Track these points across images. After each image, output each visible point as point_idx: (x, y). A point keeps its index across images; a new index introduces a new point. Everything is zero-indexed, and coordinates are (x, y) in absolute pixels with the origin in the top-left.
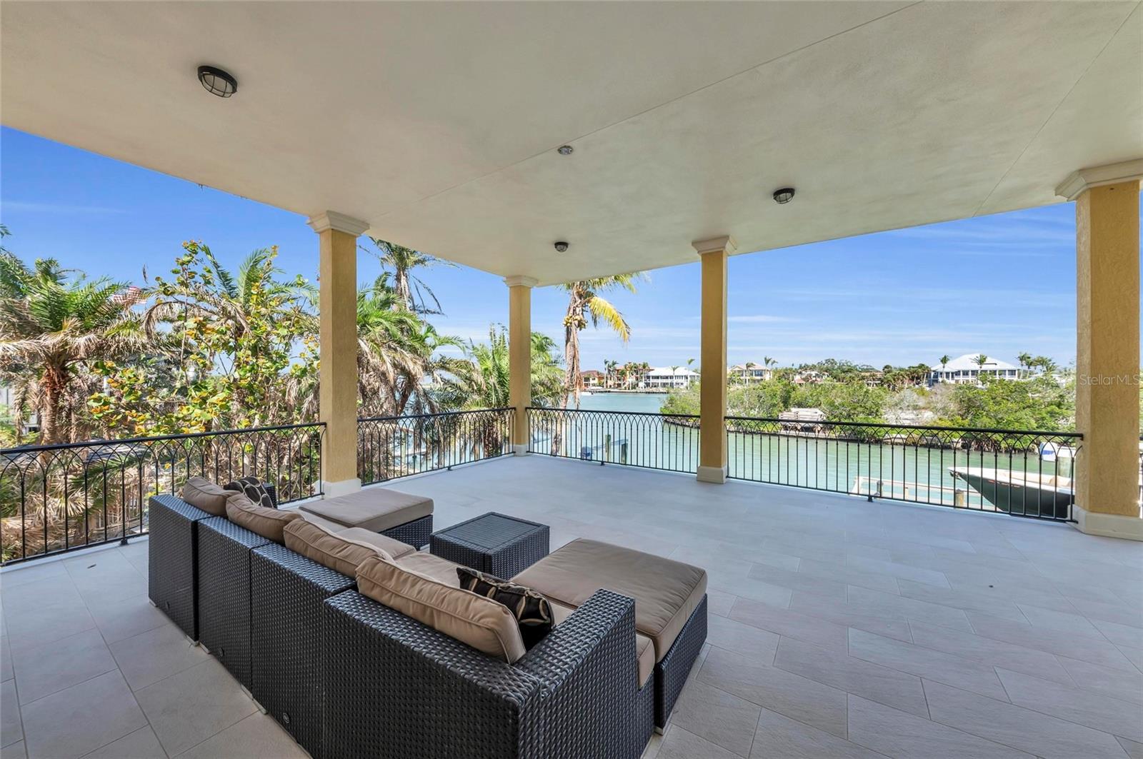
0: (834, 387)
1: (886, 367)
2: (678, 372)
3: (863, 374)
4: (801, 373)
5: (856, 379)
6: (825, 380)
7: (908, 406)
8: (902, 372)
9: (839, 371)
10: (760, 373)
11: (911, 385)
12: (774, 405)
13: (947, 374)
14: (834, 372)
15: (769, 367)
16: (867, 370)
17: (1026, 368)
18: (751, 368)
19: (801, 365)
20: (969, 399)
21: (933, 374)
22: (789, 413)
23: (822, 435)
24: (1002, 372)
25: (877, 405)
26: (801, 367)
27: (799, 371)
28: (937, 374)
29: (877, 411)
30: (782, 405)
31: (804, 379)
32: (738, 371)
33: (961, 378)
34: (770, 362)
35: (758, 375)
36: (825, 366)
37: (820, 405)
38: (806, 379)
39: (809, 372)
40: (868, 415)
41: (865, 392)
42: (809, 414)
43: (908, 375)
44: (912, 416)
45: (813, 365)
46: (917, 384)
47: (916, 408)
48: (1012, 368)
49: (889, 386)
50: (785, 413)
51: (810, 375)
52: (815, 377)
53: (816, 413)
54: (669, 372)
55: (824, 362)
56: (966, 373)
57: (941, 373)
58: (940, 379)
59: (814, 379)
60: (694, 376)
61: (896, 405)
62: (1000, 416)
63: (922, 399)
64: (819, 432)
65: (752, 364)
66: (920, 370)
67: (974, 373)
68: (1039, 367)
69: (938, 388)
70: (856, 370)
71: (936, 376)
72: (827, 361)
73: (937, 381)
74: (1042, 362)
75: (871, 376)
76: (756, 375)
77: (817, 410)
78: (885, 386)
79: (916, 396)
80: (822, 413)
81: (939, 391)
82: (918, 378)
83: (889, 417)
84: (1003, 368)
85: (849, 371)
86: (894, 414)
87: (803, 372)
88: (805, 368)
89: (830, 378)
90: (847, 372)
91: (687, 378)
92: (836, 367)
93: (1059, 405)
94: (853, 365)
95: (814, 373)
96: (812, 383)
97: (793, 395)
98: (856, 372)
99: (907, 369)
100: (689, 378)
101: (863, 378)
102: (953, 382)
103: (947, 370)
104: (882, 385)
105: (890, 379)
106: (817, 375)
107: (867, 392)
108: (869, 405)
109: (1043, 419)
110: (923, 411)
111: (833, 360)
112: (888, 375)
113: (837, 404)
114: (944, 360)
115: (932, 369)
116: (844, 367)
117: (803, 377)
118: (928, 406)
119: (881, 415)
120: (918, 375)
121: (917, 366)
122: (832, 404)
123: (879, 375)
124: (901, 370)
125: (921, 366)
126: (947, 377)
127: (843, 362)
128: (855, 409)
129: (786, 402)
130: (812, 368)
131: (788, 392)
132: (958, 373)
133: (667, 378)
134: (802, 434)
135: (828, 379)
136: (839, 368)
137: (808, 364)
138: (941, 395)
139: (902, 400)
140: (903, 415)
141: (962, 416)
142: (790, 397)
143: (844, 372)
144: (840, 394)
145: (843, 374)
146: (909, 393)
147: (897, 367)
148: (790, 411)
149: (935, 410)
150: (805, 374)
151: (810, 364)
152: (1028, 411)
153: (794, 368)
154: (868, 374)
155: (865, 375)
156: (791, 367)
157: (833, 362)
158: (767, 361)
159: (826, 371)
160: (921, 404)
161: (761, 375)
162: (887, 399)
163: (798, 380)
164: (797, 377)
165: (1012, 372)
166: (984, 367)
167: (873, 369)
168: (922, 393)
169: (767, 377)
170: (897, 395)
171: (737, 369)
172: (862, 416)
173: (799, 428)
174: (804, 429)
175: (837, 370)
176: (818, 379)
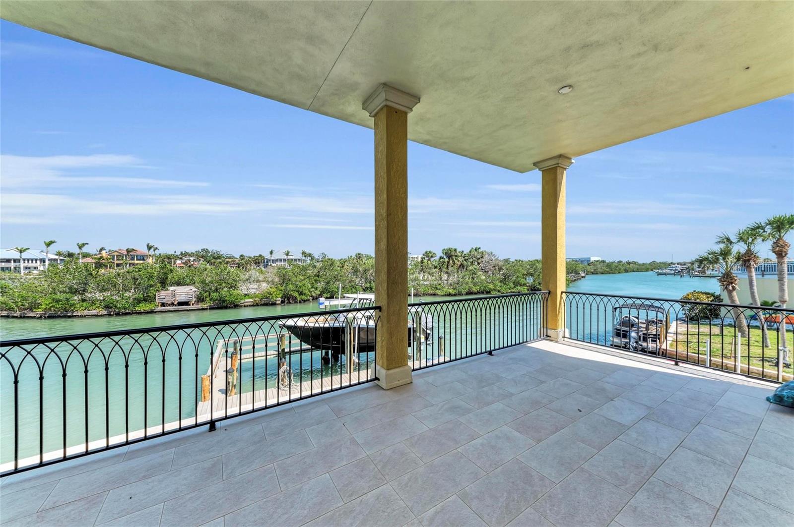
0: (206, 269)
1: (241, 256)
2: (25, 255)
3: (227, 260)
4: (181, 258)
5: (223, 263)
6: (201, 264)
7: (254, 281)
8: (250, 259)
9: (212, 258)
10: (142, 257)
11: (255, 267)
12: (151, 286)
13: (273, 260)
14: (208, 258)
15: (152, 252)
16: (230, 258)
17: (304, 258)
18: (131, 253)
19: (182, 252)
20: (284, 275)
21: (266, 260)
22: (167, 292)
23: (196, 306)
24: (295, 260)
25: (235, 281)
26: (182, 254)
27: (180, 256)
28: (268, 261)
29: (236, 285)
30: (159, 285)
31: (184, 263)
32: (117, 256)
33: (279, 263)
34: (152, 249)
35: (140, 260)
36: (201, 254)
37: (194, 283)
39: (188, 258)
40: (230, 288)
41: (228, 272)
42: (183, 290)
43: (253, 261)
44: (256, 287)
45: (192, 253)
46: (259, 266)
47: (258, 281)
48: (299, 258)
49: (243, 268)
50: (163, 292)
51: (189, 260)
52: (193, 261)
53: (191, 290)
54: (17, 255)
55: (200, 251)
56: (281, 260)
57: (270, 260)
58: (269, 264)
59: (192, 263)
60: (55, 260)
61: (247, 280)
62: (297, 283)
63: (261, 275)
64: (193, 305)
65: (133, 249)
66: (259, 258)
67: (285, 260)
68: (309, 258)
69: (269, 269)
70: (223, 257)
71: (267, 262)
72: (203, 249)
73: (268, 265)
74: (310, 255)
75: (232, 261)
76: (137, 260)
77: (192, 287)
78: (241, 267)
79: (258, 274)
80: (196, 289)
81: (269, 271)
82: (259, 263)
83: (243, 289)
84: (296, 258)
85: (219, 257)
86: (246, 286)
87: (184, 258)
88: (185, 254)
89: (205, 263)
90: (217, 258)
91: (44, 262)
92: (209, 255)
93: (318, 276)
94: (221, 253)
95: (192, 259)
96: (189, 266)
97: (170, 277)
98: (223, 259)
99: (253, 257)
100: (47, 263)
101: (227, 263)
102: (275, 265)
103: (272, 258)
104: (239, 267)
105: (243, 263)
107: (229, 272)
108: (230, 281)
109: (313, 283)
110: (262, 283)
111: (207, 249)
112: (242, 261)
113: (207, 282)
114: (271, 253)
115: (266, 258)
116: (215, 255)
117: (183, 261)
118: (264, 280)
119: (238, 287)
120: (259, 261)
121: (258, 255)
122: (203, 282)
123: (237, 261)
124: (250, 258)
125: (260, 256)
126: (273, 262)
127: (215, 251)
128: (221, 285)
129: (164, 283)
130: (191, 255)
131: (165, 274)
132: (277, 260)
133: (8, 261)
135: (203, 263)
136: (211, 255)
137: (187, 251)
138: (271, 273)
139: (250, 277)
140: (251, 286)
141: (281, 284)
142: (167, 278)
143: (215, 259)
144: (210, 274)
145: (214, 260)
146: (254, 272)
147: (248, 255)
148: (168, 290)
149: (268, 282)
150: (185, 259)
151: (189, 251)
152: (307, 280)
153: (176, 254)
154: (230, 260)
155: (228, 260)
156: (174, 253)
157: (207, 251)
158: (149, 248)
159: (202, 257)
160: (261, 279)
161: (143, 259)
162: (242, 277)
163: (179, 264)
164: (179, 262)
165: (299, 260)
166: (289, 257)
167: (234, 257)
168: (262, 272)
169: (150, 261)
170: (248, 273)
171: (116, 254)
172: (225, 289)
173: (176, 303)
174: (180, 304)
175: (210, 257)
176: (195, 263)
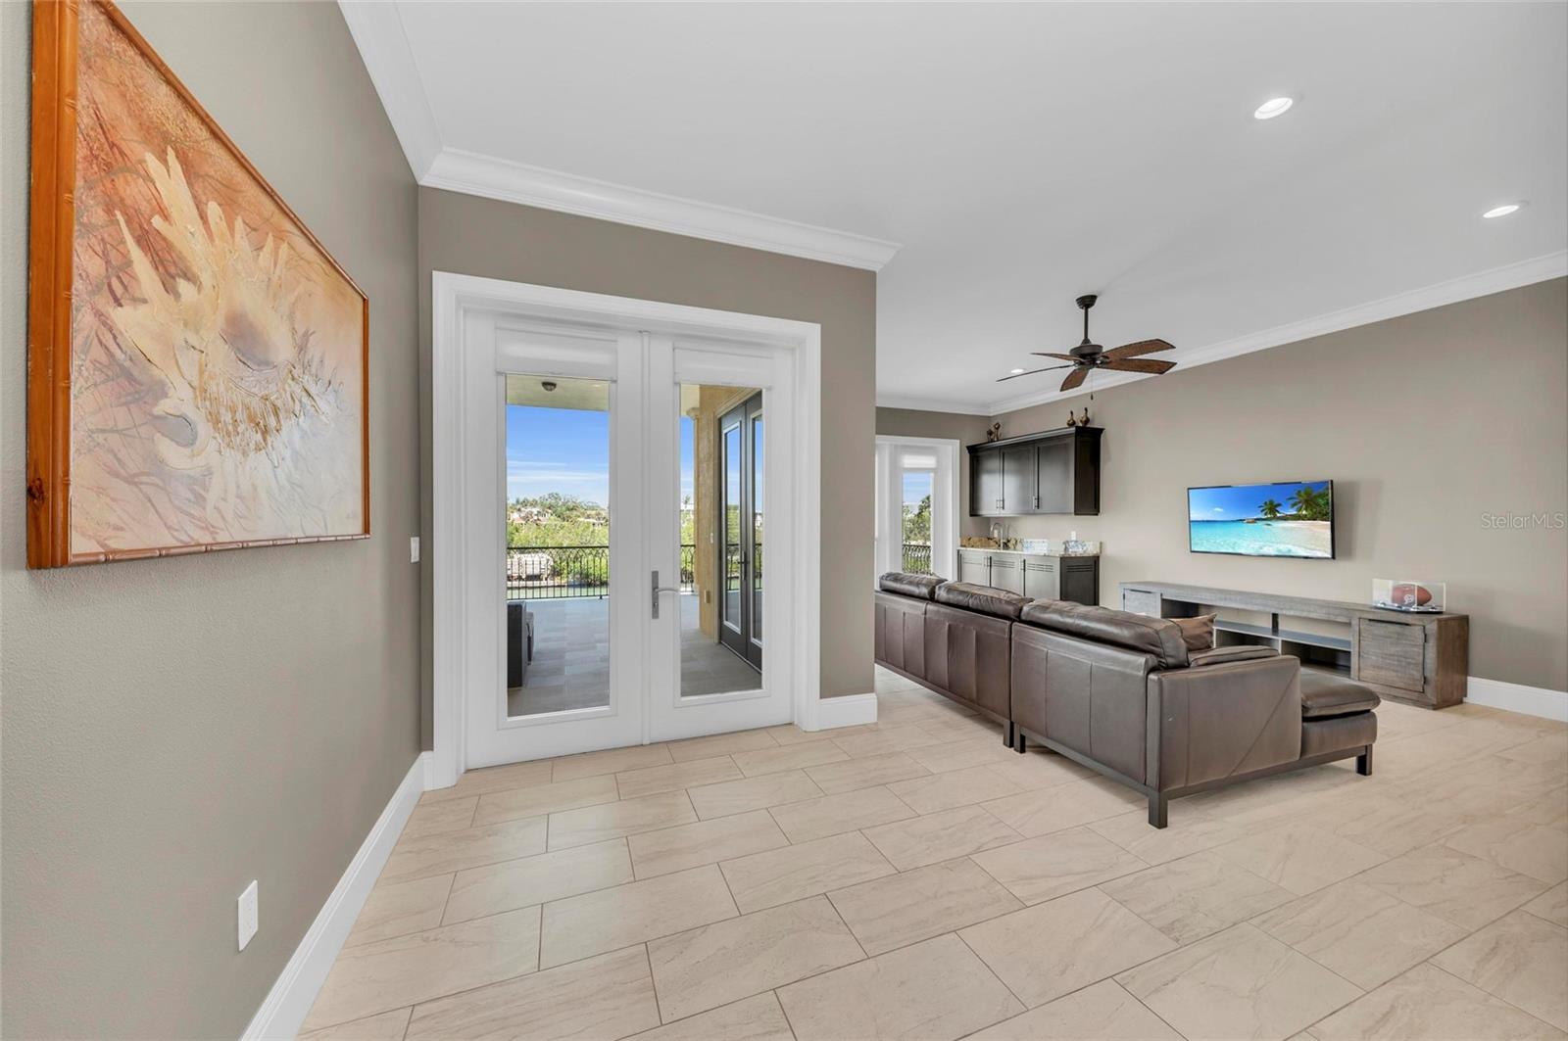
0: (561, 528)
3: (587, 512)
4: (519, 510)
5: (583, 517)
6: (548, 519)
9: (563, 509)
14: (558, 509)
16: (593, 508)
23: (551, 583)
27: (518, 507)
31: (523, 518)
36: (548, 502)
38: (526, 518)
39: (529, 509)
42: (532, 560)
45: (534, 500)
51: (531, 513)
52: (537, 515)
55: (547, 497)
59: (536, 518)
64: (546, 579)
70: (581, 507)
72: (551, 495)
75: (596, 514)
85: (575, 508)
87: (523, 509)
88: (525, 503)
89: (555, 517)
90: (572, 509)
92: (560, 503)
94: (578, 501)
95: (535, 510)
96: (534, 523)
98: (580, 510)
101: (589, 517)
106: (539, 512)
107: (592, 532)
111: (555, 495)
116: (570, 504)
117: (522, 515)
123: (604, 514)
127: (569, 498)
130: (534, 504)
134: (530, 583)
135: (552, 517)
137: (526, 498)
143: (569, 510)
144: (567, 534)
145: (568, 512)
150: (526, 511)
151: (530, 499)
153: (512, 502)
154: (594, 512)
155: (589, 513)
157: (556, 497)
159: (549, 508)
163: (517, 519)
164: (517, 515)
167: (598, 507)
173: (524, 577)
174: (530, 578)
175: (561, 507)
176: (540, 518)
